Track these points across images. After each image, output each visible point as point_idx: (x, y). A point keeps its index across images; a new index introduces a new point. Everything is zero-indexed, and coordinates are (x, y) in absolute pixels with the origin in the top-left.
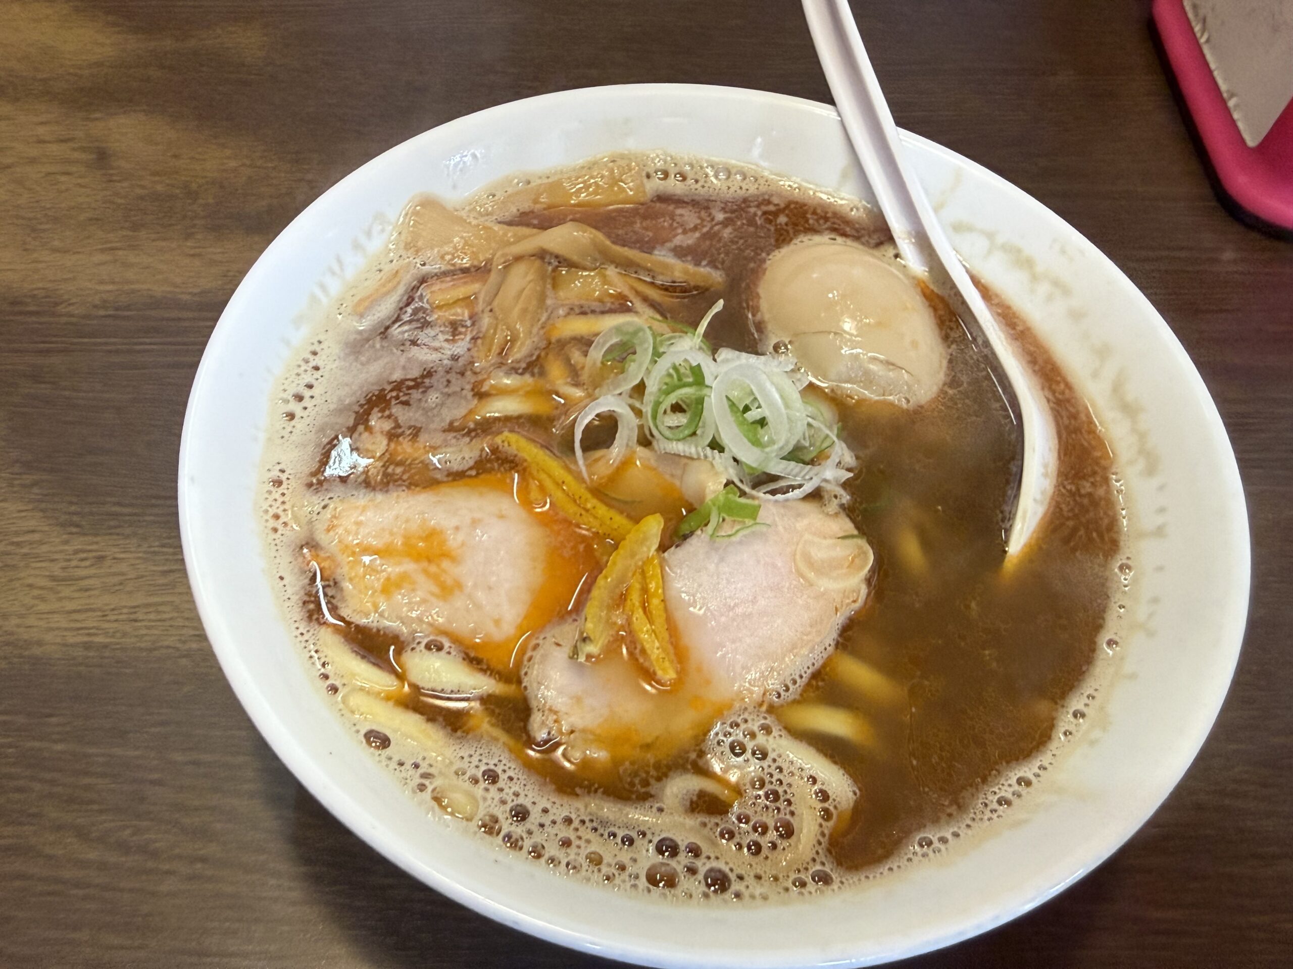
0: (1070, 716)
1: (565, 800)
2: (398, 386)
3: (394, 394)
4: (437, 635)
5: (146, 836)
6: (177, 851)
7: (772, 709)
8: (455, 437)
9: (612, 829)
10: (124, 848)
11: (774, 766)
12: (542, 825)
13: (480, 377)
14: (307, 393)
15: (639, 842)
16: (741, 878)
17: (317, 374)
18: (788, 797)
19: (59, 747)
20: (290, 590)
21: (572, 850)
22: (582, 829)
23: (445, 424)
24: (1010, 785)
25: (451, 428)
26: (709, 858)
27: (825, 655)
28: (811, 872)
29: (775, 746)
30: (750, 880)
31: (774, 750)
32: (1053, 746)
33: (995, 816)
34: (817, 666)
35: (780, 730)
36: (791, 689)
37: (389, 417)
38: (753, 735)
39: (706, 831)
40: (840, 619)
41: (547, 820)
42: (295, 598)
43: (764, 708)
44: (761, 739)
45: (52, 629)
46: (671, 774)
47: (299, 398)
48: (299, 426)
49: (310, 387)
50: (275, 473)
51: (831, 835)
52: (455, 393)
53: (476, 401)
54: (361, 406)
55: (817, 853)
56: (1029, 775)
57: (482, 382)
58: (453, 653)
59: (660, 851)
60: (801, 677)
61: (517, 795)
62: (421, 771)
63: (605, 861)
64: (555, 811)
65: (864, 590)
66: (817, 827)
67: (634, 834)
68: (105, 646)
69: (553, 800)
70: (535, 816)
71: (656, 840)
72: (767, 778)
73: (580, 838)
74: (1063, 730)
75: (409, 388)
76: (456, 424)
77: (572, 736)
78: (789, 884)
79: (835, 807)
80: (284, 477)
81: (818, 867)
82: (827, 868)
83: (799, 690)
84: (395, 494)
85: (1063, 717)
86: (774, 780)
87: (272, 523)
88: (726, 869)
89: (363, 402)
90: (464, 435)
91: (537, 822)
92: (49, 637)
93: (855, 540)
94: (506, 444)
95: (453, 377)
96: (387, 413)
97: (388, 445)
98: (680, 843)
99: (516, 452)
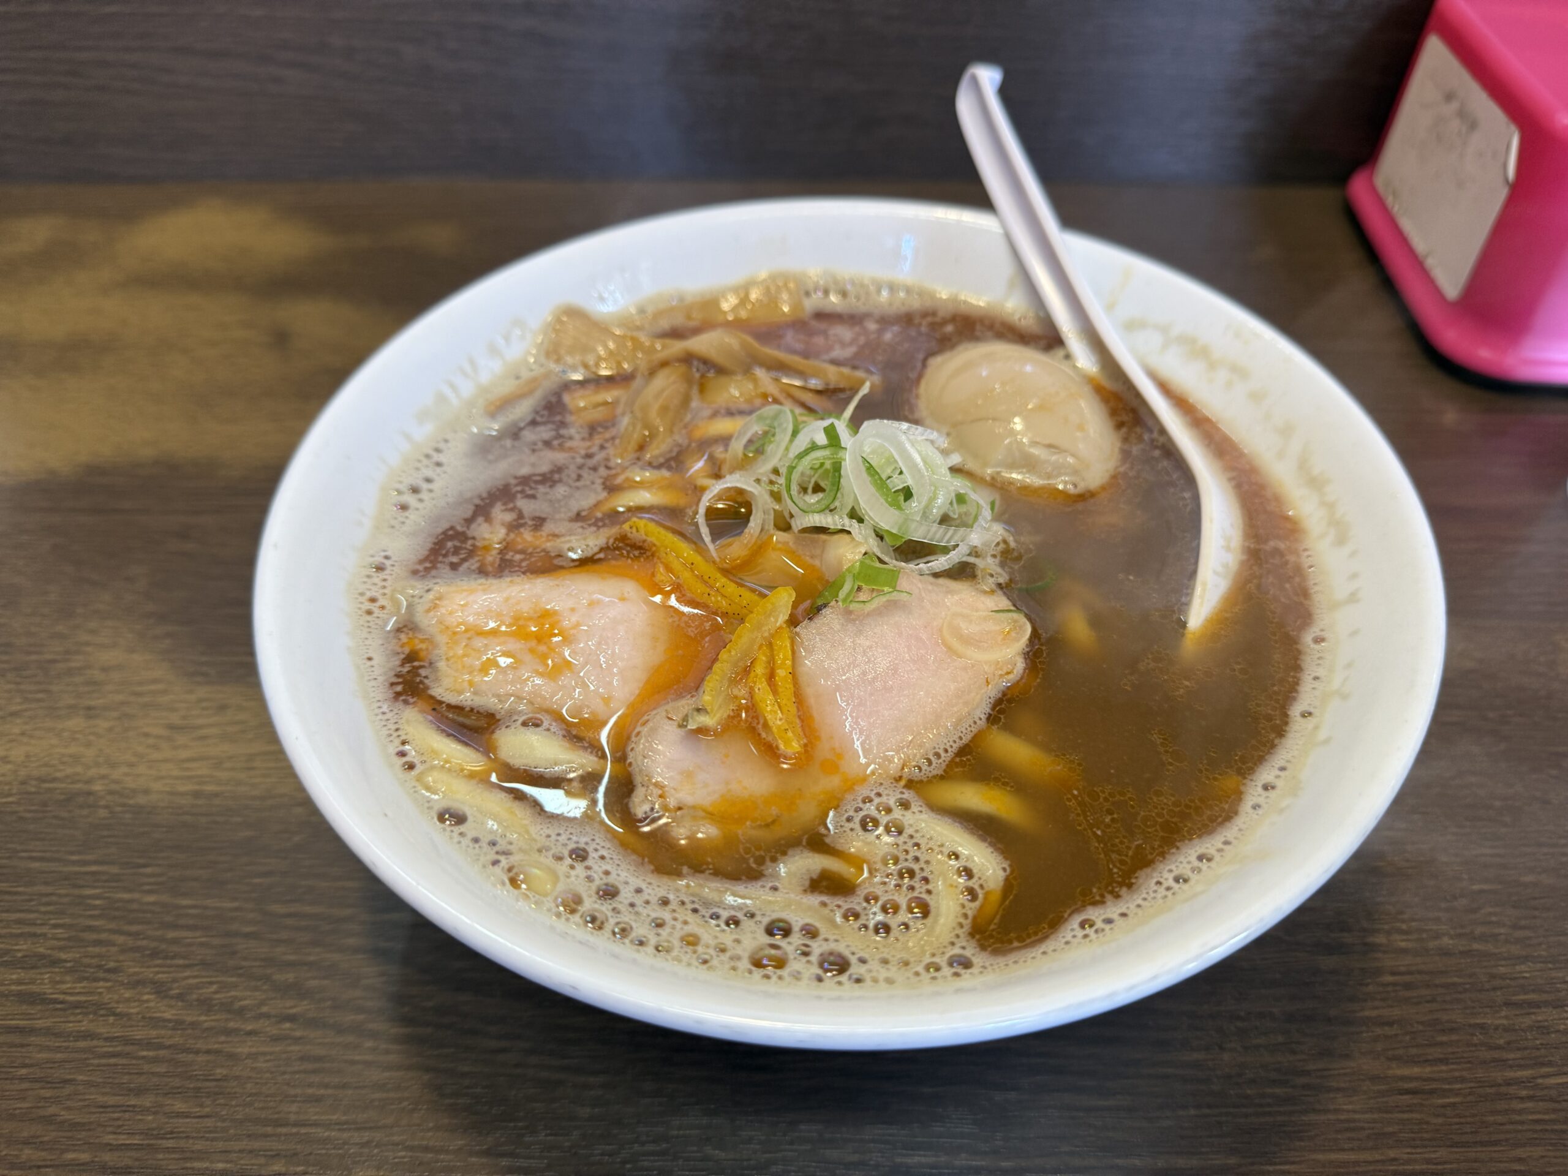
0: (1260, 789)
1: (665, 880)
2: (525, 480)
3: (519, 488)
4: (535, 713)
5: (233, 993)
6: (265, 1009)
7: (910, 784)
8: (582, 527)
9: (715, 910)
10: (206, 1005)
11: (911, 842)
12: (632, 905)
13: (613, 472)
14: (425, 486)
15: (746, 923)
16: (863, 961)
17: (438, 470)
18: (925, 874)
19: (151, 898)
20: (377, 671)
21: (664, 932)
22: (680, 910)
23: (572, 514)
24: (1189, 863)
25: (578, 517)
26: (826, 940)
27: (975, 730)
28: (948, 955)
29: (911, 822)
30: (874, 965)
31: (911, 825)
32: (1240, 821)
33: (1169, 893)
34: (965, 740)
35: (921, 806)
36: (934, 764)
37: (512, 510)
38: (889, 810)
39: (826, 911)
40: (992, 692)
41: (639, 900)
42: (381, 679)
43: (903, 783)
44: (897, 813)
45: (162, 778)
46: (790, 852)
47: (415, 490)
48: (412, 517)
49: (428, 480)
50: (379, 559)
51: (975, 918)
52: (585, 486)
53: (605, 494)
54: (482, 499)
55: (958, 936)
56: (1212, 851)
57: (616, 476)
58: (553, 730)
59: (770, 932)
60: (946, 751)
61: (607, 873)
62: (497, 848)
63: (702, 942)
64: (650, 891)
65: (1020, 665)
66: (959, 908)
67: (740, 915)
68: (216, 795)
69: (648, 880)
70: (626, 895)
71: (766, 921)
72: (902, 856)
73: (675, 919)
74: (1250, 803)
75: (537, 482)
76: (584, 514)
77: (678, 813)
78: (920, 969)
79: (981, 886)
80: (388, 563)
81: (957, 951)
82: (968, 953)
83: (944, 766)
84: (508, 579)
85: (1251, 791)
86: (909, 857)
87: (368, 606)
88: (846, 953)
89: (485, 495)
90: (590, 525)
91: (627, 902)
92: (156, 786)
93: (1010, 614)
94: (634, 530)
95: (585, 473)
96: (511, 505)
97: (507, 534)
98: (793, 923)
99: (644, 537)
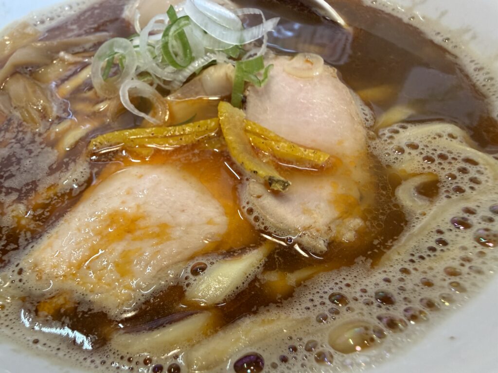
4: (191, 262)
13: (44, 136)
57: (48, 137)
58: (214, 261)
